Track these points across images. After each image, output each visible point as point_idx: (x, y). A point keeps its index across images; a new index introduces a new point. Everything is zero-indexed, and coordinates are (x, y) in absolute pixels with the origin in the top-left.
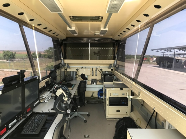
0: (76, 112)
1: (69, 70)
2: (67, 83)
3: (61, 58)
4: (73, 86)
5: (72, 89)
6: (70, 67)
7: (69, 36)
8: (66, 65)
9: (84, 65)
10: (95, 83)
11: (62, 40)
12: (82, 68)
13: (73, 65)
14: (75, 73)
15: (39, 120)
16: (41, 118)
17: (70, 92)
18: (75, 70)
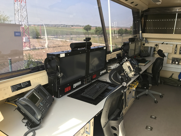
0: (147, 90)
1: (146, 45)
2: (141, 58)
3: (139, 31)
4: (147, 63)
5: (145, 65)
6: (149, 41)
7: (150, 6)
8: (144, 39)
9: (165, 41)
10: (177, 63)
11: (143, 12)
12: (162, 44)
13: (152, 40)
14: (153, 49)
15: (100, 88)
16: (102, 86)
17: (140, 67)
18: (153, 45)
